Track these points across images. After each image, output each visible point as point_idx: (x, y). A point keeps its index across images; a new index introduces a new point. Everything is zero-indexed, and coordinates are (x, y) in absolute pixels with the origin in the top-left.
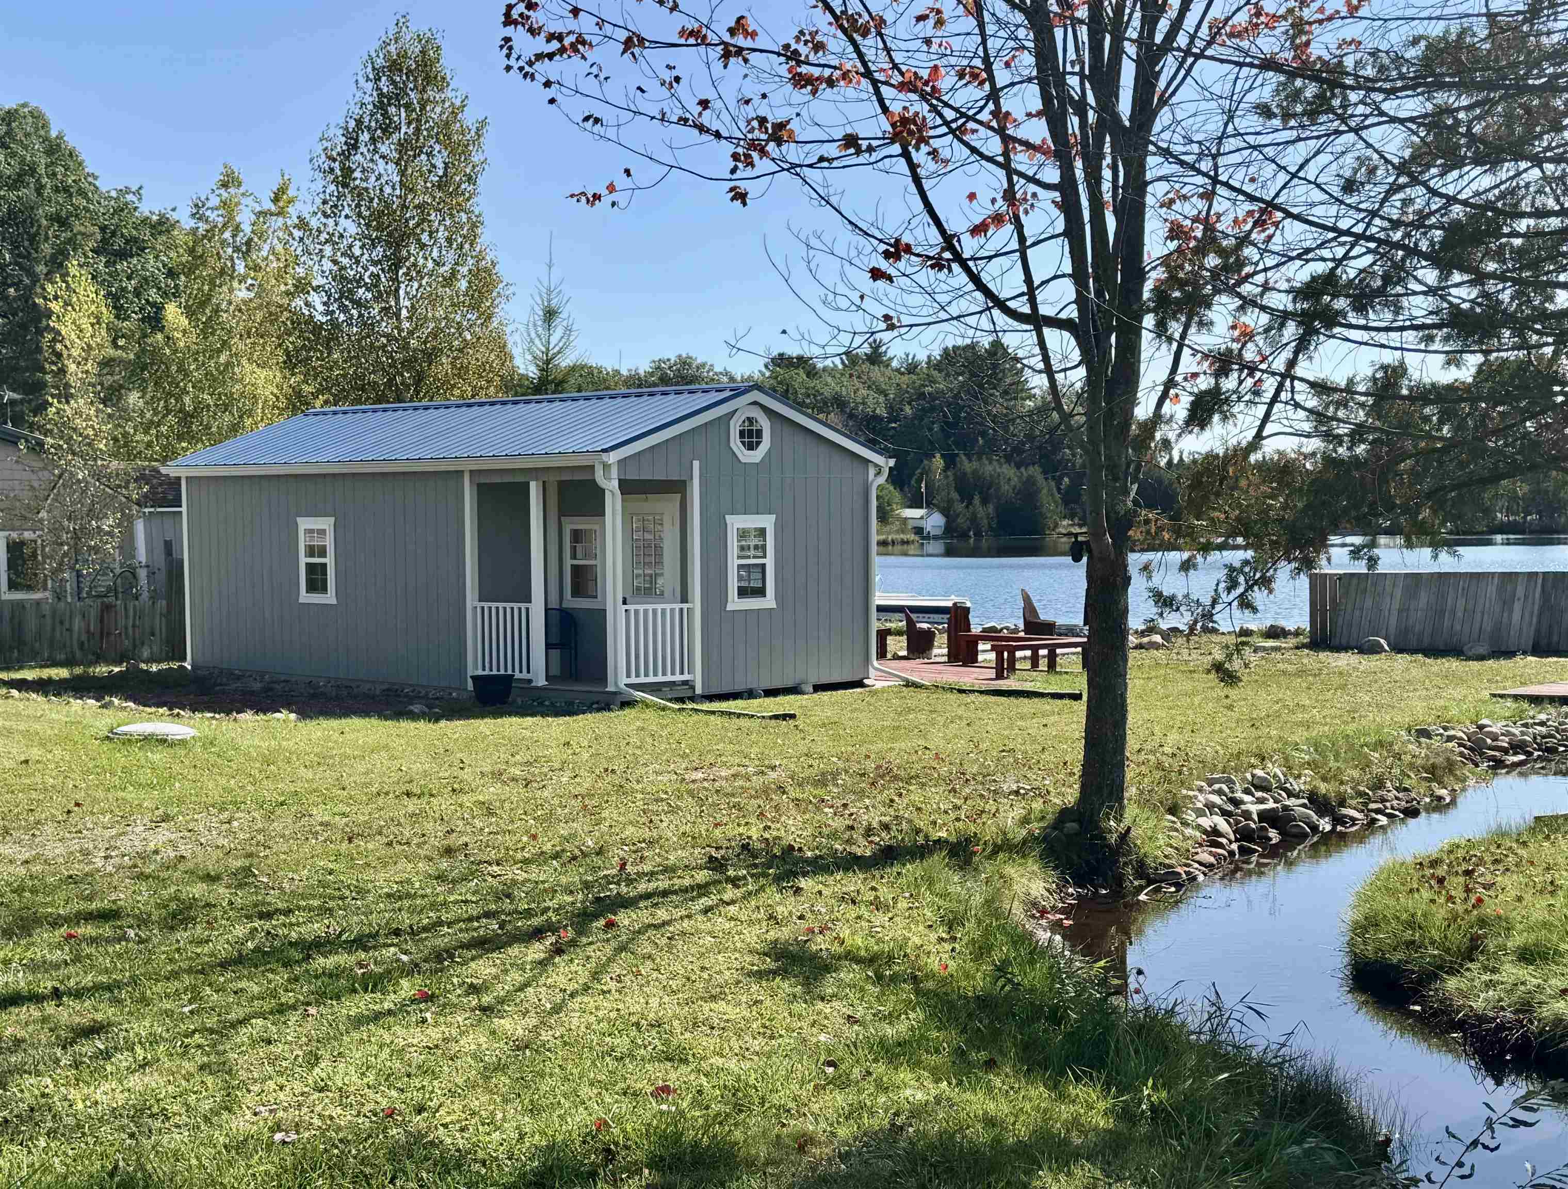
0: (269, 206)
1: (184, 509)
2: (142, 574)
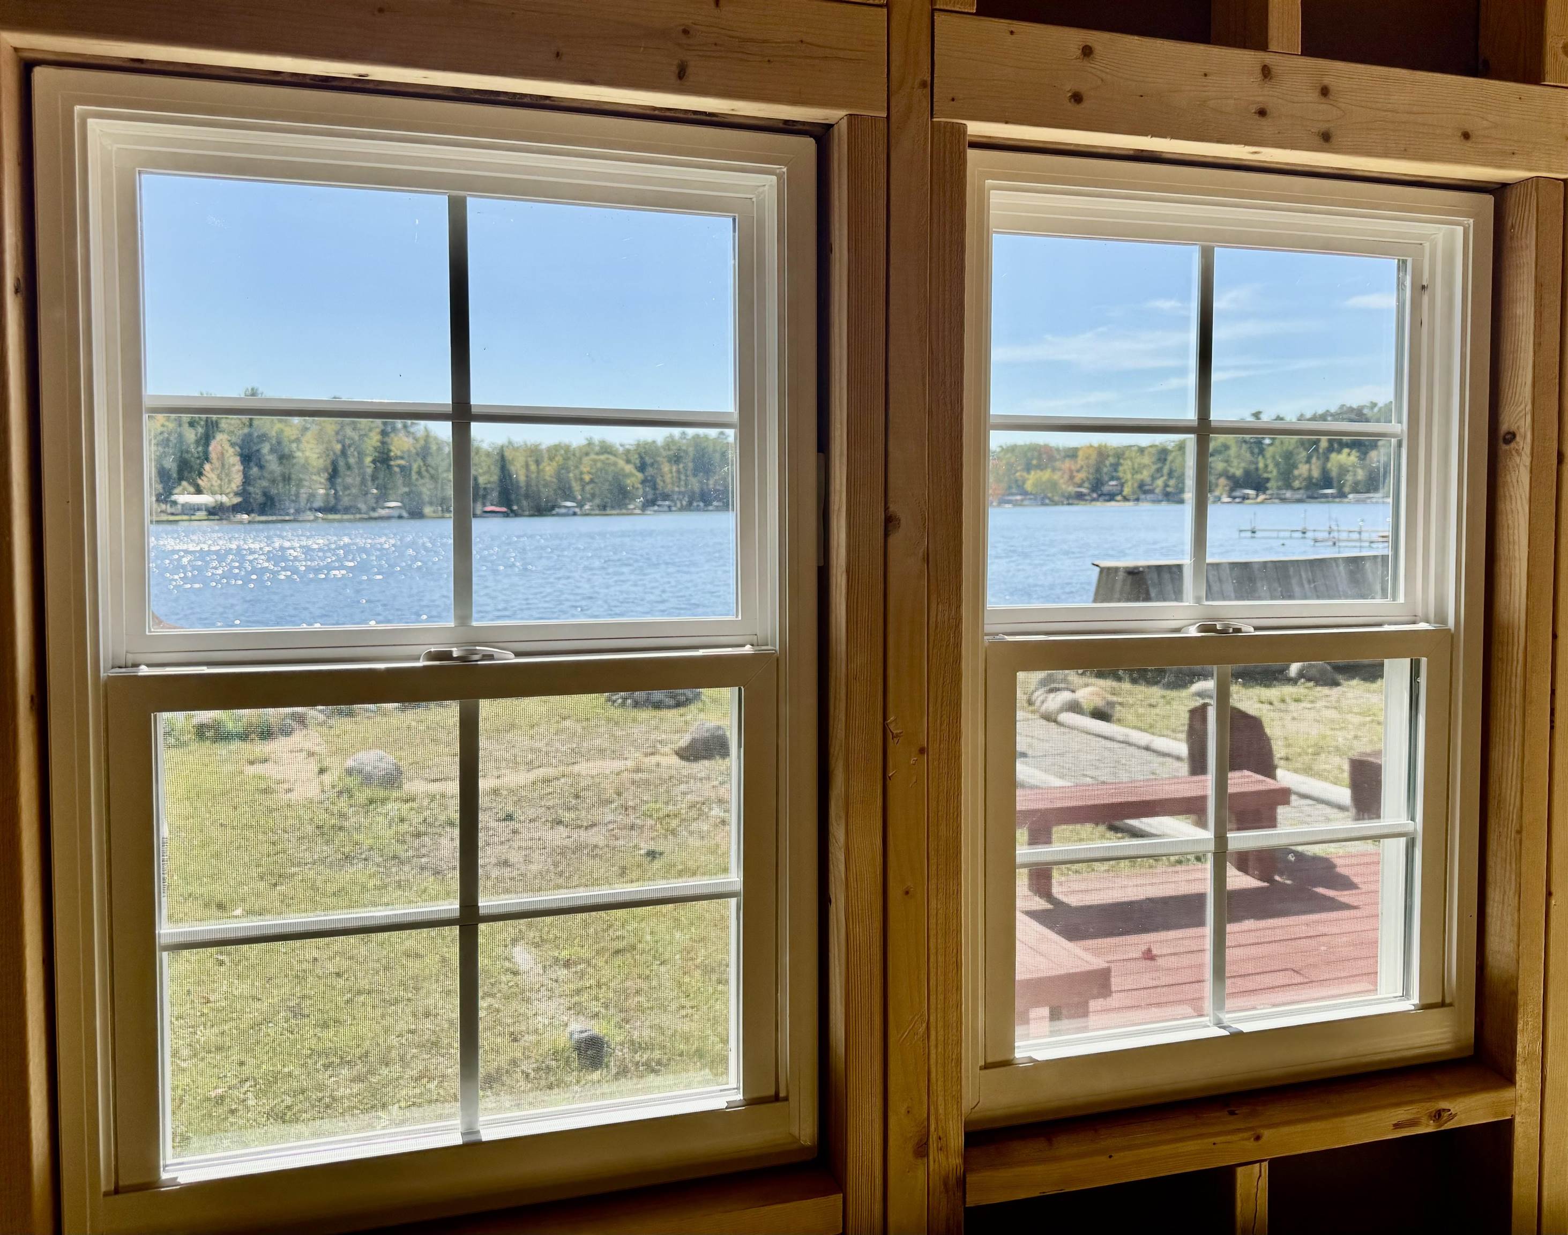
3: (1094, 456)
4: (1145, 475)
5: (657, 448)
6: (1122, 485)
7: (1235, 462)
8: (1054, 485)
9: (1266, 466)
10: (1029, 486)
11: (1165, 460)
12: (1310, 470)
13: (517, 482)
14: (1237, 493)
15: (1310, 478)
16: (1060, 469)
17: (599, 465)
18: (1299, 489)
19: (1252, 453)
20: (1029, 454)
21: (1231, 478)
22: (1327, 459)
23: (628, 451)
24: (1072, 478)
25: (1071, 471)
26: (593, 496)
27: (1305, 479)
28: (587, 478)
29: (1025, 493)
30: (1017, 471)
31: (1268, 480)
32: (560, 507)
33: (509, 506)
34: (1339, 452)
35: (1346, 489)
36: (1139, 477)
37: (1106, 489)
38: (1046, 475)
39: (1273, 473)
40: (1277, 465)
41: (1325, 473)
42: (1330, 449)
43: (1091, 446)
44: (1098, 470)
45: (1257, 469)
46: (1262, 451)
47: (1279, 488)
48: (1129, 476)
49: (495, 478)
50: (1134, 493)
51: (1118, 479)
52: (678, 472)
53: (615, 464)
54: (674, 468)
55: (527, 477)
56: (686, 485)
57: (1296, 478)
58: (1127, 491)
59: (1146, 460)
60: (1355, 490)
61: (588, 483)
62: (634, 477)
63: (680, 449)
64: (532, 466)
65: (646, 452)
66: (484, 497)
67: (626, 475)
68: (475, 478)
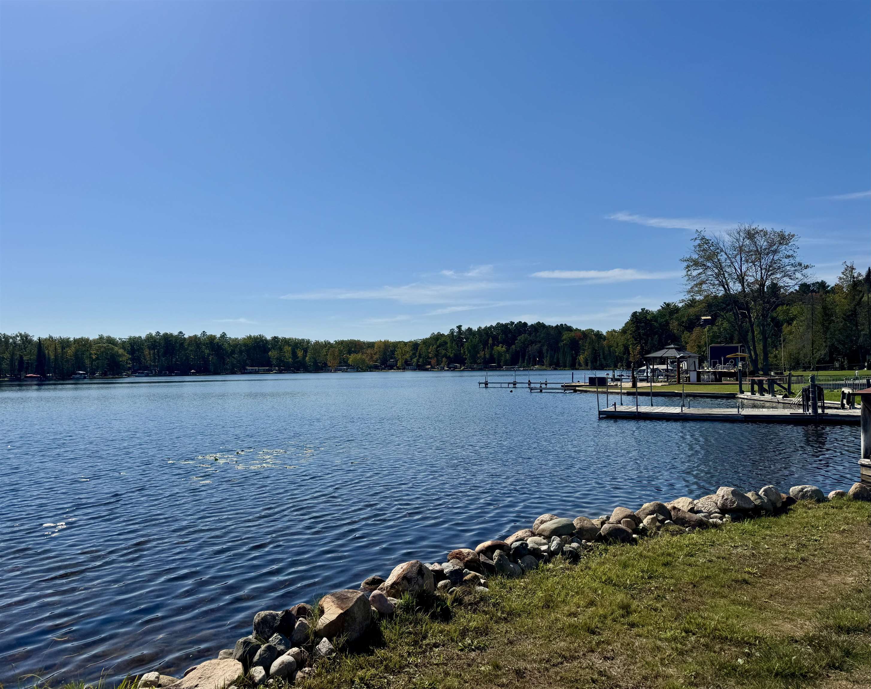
3: (383, 346)
4: (407, 356)
5: (142, 340)
6: (397, 362)
7: (450, 350)
8: (363, 361)
9: (464, 352)
10: (350, 362)
11: (417, 349)
12: (485, 354)
13: (49, 358)
14: (451, 366)
15: (485, 358)
16: (366, 353)
17: (102, 349)
18: (480, 363)
19: (458, 346)
20: (350, 345)
21: (448, 358)
22: (493, 349)
23: (124, 342)
24: (372, 357)
25: (371, 354)
26: (98, 368)
27: (482, 359)
28: (94, 357)
29: (348, 365)
30: (344, 354)
31: (466, 359)
32: (76, 374)
33: (43, 374)
34: (498, 346)
35: (502, 364)
36: (405, 357)
37: (388, 363)
38: (359, 356)
39: (467, 355)
40: (469, 352)
41: (491, 355)
42: (493, 345)
43: (381, 341)
44: (385, 353)
45: (460, 353)
46: (462, 345)
47: (471, 363)
48: (400, 357)
49: (34, 357)
50: (402, 365)
51: (395, 358)
52: (154, 353)
53: (112, 349)
54: (152, 352)
55: (55, 356)
56: (159, 361)
57: (478, 358)
58: (399, 364)
59: (407, 349)
60: (506, 364)
61: (95, 360)
62: (125, 357)
63: (155, 341)
64: (59, 351)
65: (135, 343)
66: (27, 368)
67: (120, 356)
68: (21, 357)
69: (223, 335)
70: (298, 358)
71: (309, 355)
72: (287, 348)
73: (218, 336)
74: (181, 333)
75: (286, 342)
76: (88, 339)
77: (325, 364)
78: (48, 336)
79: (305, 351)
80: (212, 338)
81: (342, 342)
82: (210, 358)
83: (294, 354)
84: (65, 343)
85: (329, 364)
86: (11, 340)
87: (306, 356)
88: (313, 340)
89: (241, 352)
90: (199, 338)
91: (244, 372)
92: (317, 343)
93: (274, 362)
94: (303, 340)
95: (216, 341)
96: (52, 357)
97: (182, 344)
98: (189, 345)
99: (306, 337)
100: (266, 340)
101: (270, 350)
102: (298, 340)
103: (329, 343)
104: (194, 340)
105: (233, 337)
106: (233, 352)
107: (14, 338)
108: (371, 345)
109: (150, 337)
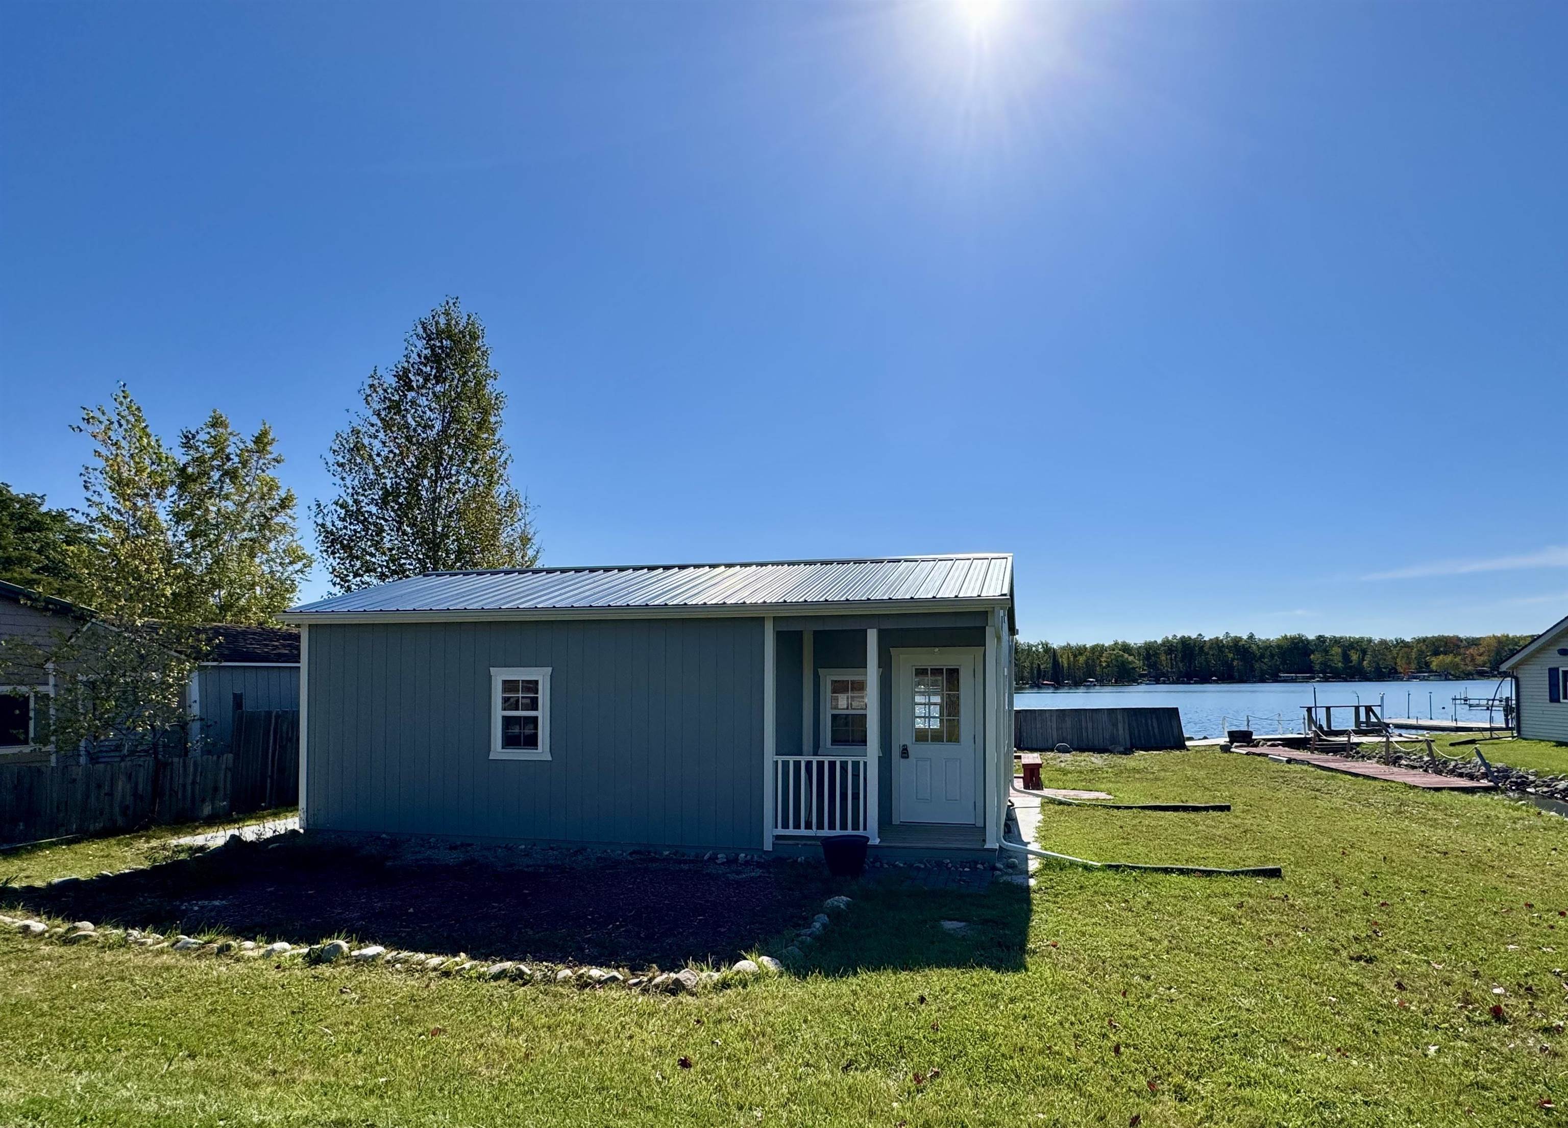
0: (250, 445)
1: (304, 664)
2: (195, 727)
3: (1494, 644)
8: (1456, 666)
10: (1434, 666)
13: (1063, 667)
16: (1464, 654)
17: (1113, 657)
24: (1474, 661)
25: (1473, 655)
28: (1104, 664)
29: (1431, 672)
30: (1426, 656)
32: (1087, 682)
33: (1058, 683)
38: (1449, 659)
44: (1498, 653)
49: (1051, 665)
52: (1171, 658)
53: (1122, 656)
54: (1169, 657)
55: (1068, 664)
56: (1176, 668)
61: (1105, 668)
62: (1137, 663)
63: (1171, 645)
64: (1072, 659)
65: (1150, 648)
66: (1044, 676)
67: (1130, 663)
68: (1039, 665)
69: (1251, 637)
70: (1351, 662)
71: (1368, 658)
72: (1337, 650)
73: (1245, 637)
74: (1200, 635)
75: (1336, 641)
76: (1103, 645)
77: (1396, 672)
78: (1066, 644)
79: (1364, 652)
80: (1237, 640)
81: (1424, 640)
82: (1235, 663)
83: (1346, 657)
84: (1080, 651)
85: (1400, 669)
86: (1034, 649)
87: (1363, 660)
88: (1376, 638)
89: (1272, 656)
90: (1222, 641)
91: (1276, 679)
92: (1383, 642)
93: (1317, 667)
94: (1362, 638)
95: (1241, 644)
96: (1066, 665)
97: (1201, 648)
98: (1210, 648)
99: (1366, 635)
100: (1307, 640)
101: (1313, 652)
102: (1354, 638)
103: (1403, 641)
104: (1217, 644)
105: (1263, 638)
106: (1262, 656)
107: (1036, 646)
108: (1474, 642)
109: (1166, 642)
